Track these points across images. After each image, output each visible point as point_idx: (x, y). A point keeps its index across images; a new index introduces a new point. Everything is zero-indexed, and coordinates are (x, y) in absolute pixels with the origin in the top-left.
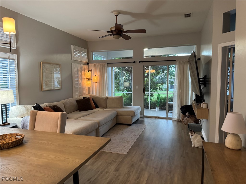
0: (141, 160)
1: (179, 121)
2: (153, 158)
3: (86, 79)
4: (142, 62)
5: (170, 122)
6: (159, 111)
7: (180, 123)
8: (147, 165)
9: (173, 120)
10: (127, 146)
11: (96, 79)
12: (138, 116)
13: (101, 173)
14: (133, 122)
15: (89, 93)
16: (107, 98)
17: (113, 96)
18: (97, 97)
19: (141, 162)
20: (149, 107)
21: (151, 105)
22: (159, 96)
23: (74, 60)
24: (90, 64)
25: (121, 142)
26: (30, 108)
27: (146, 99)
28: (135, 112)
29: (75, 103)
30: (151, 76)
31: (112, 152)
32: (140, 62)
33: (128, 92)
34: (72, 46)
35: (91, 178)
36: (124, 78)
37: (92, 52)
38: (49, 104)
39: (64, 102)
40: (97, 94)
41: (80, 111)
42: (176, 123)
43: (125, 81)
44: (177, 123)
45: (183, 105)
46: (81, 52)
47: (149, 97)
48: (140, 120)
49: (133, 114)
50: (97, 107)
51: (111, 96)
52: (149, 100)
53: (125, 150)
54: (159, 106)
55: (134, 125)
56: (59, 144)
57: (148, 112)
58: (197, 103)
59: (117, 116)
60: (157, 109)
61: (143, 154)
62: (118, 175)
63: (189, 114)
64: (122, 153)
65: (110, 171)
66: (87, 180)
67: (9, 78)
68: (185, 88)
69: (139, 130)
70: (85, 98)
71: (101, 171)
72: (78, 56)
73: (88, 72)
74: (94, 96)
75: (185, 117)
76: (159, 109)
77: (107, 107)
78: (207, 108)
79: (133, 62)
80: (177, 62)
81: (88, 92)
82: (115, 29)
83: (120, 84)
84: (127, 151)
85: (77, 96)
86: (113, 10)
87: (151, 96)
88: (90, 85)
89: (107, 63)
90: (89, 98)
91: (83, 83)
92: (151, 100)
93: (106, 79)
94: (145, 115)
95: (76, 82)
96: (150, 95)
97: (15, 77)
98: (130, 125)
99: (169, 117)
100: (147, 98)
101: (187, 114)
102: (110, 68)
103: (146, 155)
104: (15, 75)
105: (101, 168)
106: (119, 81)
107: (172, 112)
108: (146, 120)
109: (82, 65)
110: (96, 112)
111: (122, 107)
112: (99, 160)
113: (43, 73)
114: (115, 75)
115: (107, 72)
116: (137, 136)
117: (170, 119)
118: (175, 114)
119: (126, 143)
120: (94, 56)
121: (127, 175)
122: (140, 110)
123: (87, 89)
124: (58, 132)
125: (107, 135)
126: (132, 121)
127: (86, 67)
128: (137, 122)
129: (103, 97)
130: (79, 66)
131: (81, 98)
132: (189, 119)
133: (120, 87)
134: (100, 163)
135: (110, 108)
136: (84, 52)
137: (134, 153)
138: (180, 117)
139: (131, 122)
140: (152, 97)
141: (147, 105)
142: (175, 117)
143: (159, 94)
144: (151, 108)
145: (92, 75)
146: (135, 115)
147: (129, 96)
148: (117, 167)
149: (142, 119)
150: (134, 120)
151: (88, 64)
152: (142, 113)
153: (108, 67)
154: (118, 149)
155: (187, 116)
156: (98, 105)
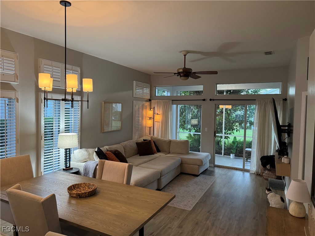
0: (207, 219)
1: (258, 174)
2: (221, 217)
3: (147, 118)
4: (214, 100)
5: (247, 175)
6: (235, 158)
7: (258, 177)
8: (213, 224)
9: (251, 172)
10: (192, 201)
11: (158, 118)
12: (207, 166)
13: (164, 229)
14: (201, 172)
15: (150, 134)
16: (170, 141)
17: (178, 139)
18: (159, 140)
19: (207, 221)
20: (222, 152)
21: (224, 151)
22: (235, 140)
23: (136, 97)
24: (152, 101)
25: (185, 196)
26: (91, 152)
27: (218, 143)
28: (203, 161)
29: (135, 146)
30: (225, 113)
31: (175, 206)
32: (211, 100)
33: (195, 132)
34: (134, 82)
35: (153, 233)
36: (192, 114)
37: (155, 87)
38: (109, 148)
39: (123, 145)
40: (158, 135)
41: (140, 155)
42: (254, 176)
43: (192, 118)
44: (256, 177)
45: (264, 155)
46: (142, 88)
47: (223, 140)
48: (210, 170)
49: (200, 163)
50: (159, 151)
51: (174, 139)
52: (223, 144)
53: (190, 205)
54: (234, 152)
55: (202, 176)
56: (128, 196)
57: (220, 160)
58: (279, 155)
59: (182, 164)
60: (232, 156)
61: (210, 212)
62: (180, 232)
63: (270, 167)
64: (186, 209)
65: (173, 227)
66: (150, 234)
67: (73, 120)
68: (266, 135)
69: (207, 183)
70: (146, 140)
71: (163, 226)
72: (140, 93)
73: (150, 110)
74: (155, 138)
75: (265, 170)
76: (235, 156)
77: (170, 152)
78: (290, 163)
79: (203, 100)
80: (258, 102)
81: (148, 133)
82: (182, 71)
83: (186, 122)
84: (192, 207)
85: (137, 138)
86: (181, 51)
87: (225, 138)
88: (152, 125)
89: (172, 100)
90: (150, 140)
91: (144, 122)
92: (225, 143)
93: (170, 118)
94: (217, 163)
95: (137, 121)
96: (223, 137)
97: (78, 119)
98: (197, 176)
99: (245, 168)
100: (220, 141)
101: (268, 167)
102: (175, 106)
103: (213, 214)
104: (78, 117)
105: (164, 223)
106: (185, 118)
107: (250, 162)
108: (217, 170)
109: (144, 102)
110: (157, 157)
111: (188, 153)
112: (161, 214)
113: (104, 114)
114: (180, 111)
115: (171, 110)
116: (204, 190)
117: (248, 171)
118: (253, 164)
119: (191, 197)
120: (157, 90)
121: (190, 233)
122: (210, 158)
123: (147, 129)
124: (124, 183)
125: (169, 186)
126: (199, 171)
127: (147, 104)
128: (204, 172)
129: (165, 139)
130: (141, 103)
131: (141, 140)
132: (270, 173)
133: (186, 126)
134: (162, 218)
135: (173, 153)
136: (146, 88)
137: (200, 210)
138: (260, 170)
139: (198, 173)
140: (227, 139)
141: (219, 149)
142: (253, 169)
143: (235, 137)
144: (224, 154)
145: (154, 113)
146: (203, 164)
147: (196, 137)
148: (180, 223)
149: (212, 169)
150: (202, 170)
151: (150, 100)
152: (212, 161)
153: (173, 104)
154: (182, 203)
155: (268, 170)
156: (160, 149)
